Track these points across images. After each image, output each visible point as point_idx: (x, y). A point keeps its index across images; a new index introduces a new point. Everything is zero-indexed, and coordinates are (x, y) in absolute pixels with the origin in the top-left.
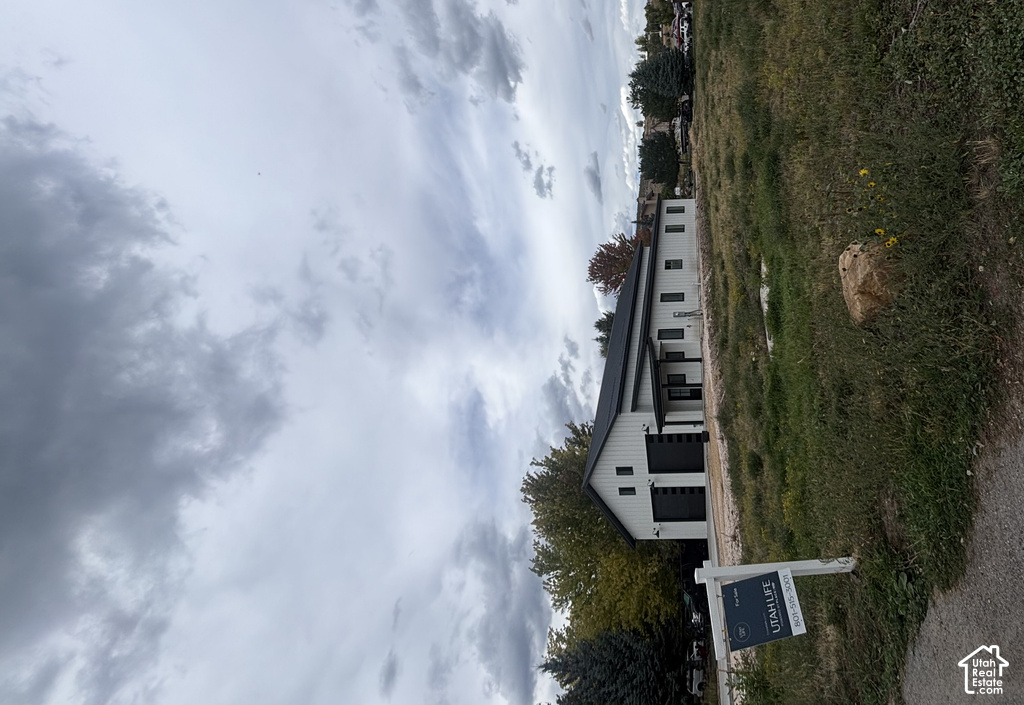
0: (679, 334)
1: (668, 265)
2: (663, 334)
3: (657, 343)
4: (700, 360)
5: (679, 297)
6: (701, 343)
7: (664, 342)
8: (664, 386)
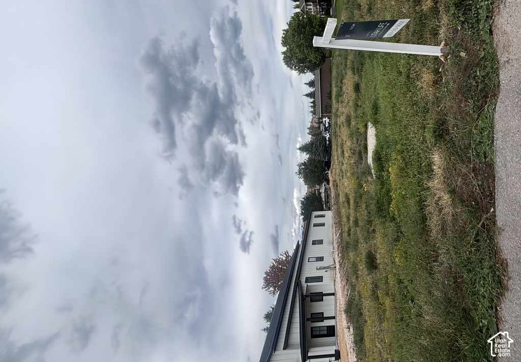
0: (320, 279)
1: (314, 243)
2: (308, 280)
3: (305, 285)
4: (333, 294)
5: (321, 259)
6: (334, 283)
7: (309, 284)
8: (308, 320)
